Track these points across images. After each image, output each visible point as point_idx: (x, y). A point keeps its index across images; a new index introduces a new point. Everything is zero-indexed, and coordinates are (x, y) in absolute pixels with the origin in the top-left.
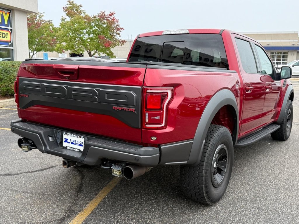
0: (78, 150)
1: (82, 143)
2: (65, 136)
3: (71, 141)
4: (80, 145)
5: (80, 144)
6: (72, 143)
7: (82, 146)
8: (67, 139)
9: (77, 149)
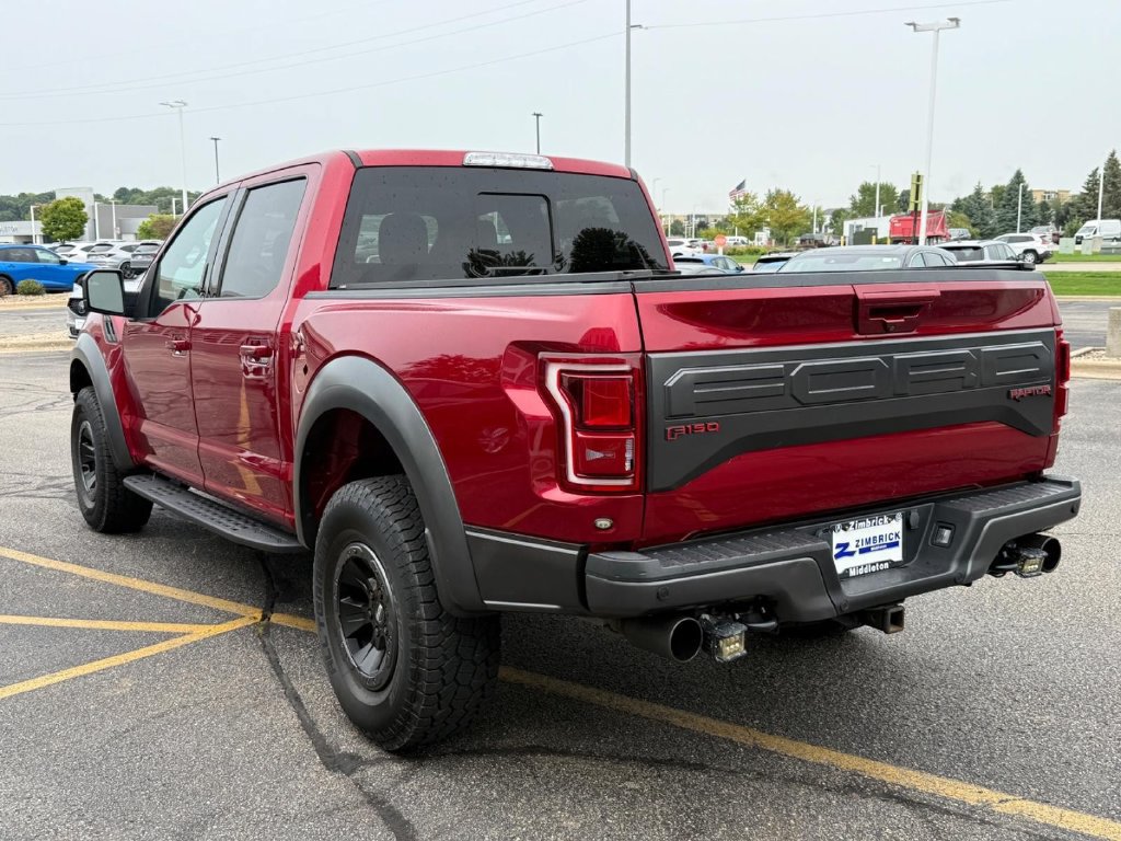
0: (887, 566)
1: (897, 535)
2: (839, 537)
3: (860, 543)
4: (890, 545)
5: (888, 541)
6: (862, 551)
7: (896, 544)
8: (846, 545)
9: (883, 562)
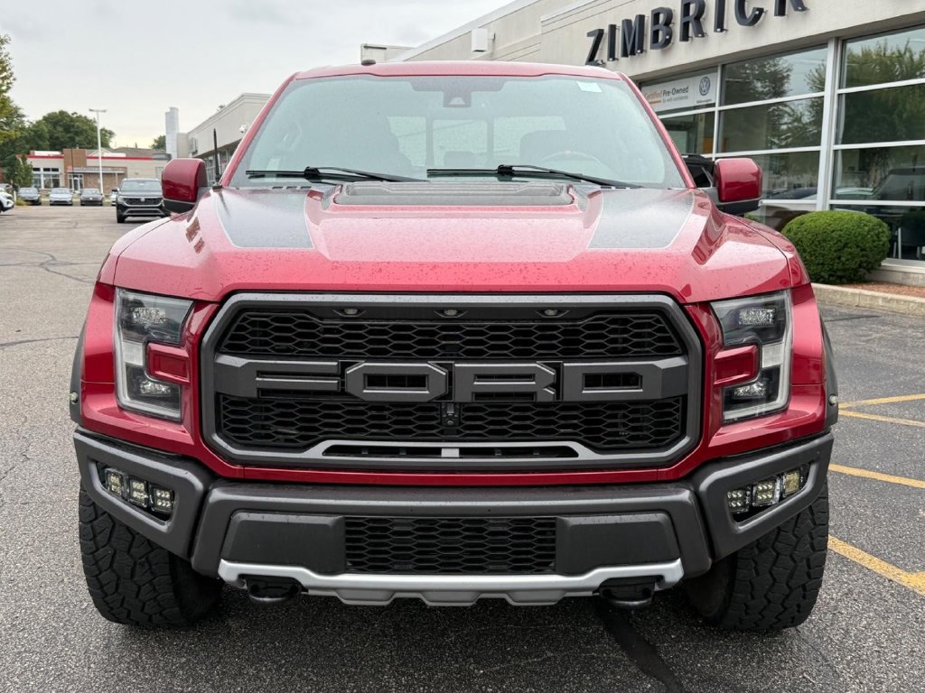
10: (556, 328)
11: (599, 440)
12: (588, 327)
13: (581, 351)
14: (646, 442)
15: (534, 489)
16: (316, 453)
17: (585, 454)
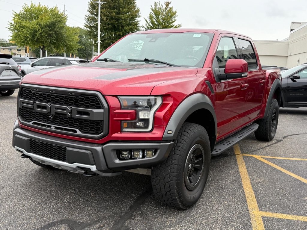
10: (73, 98)
11: (83, 129)
12: (80, 98)
13: (78, 105)
14: (94, 132)
15: (66, 140)
16: (31, 123)
17: (79, 132)
